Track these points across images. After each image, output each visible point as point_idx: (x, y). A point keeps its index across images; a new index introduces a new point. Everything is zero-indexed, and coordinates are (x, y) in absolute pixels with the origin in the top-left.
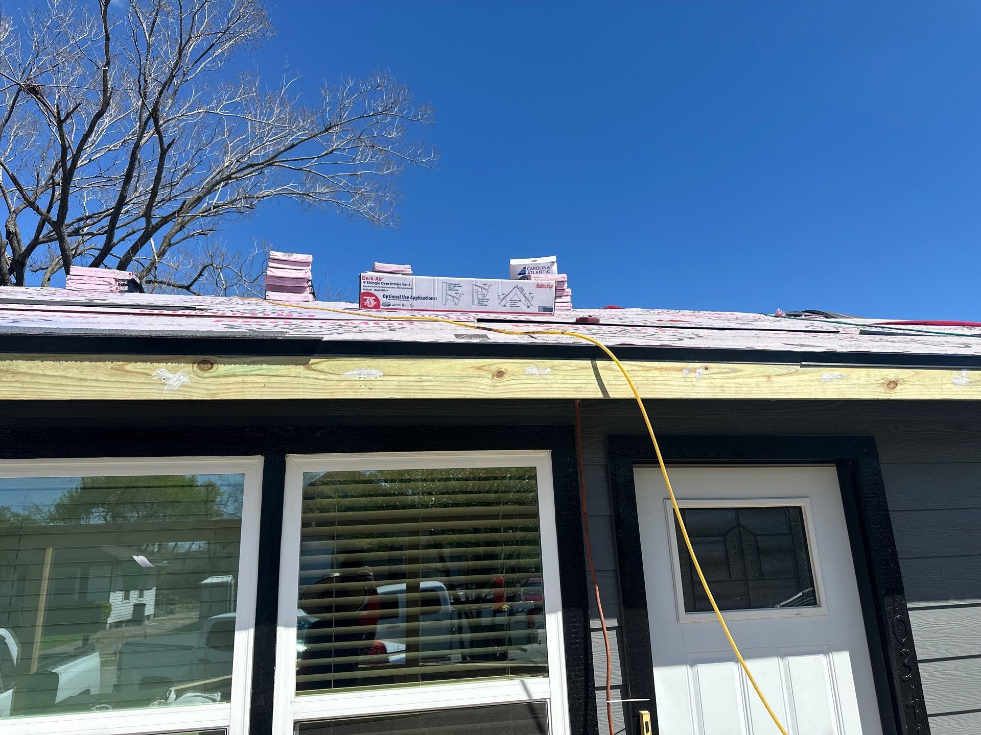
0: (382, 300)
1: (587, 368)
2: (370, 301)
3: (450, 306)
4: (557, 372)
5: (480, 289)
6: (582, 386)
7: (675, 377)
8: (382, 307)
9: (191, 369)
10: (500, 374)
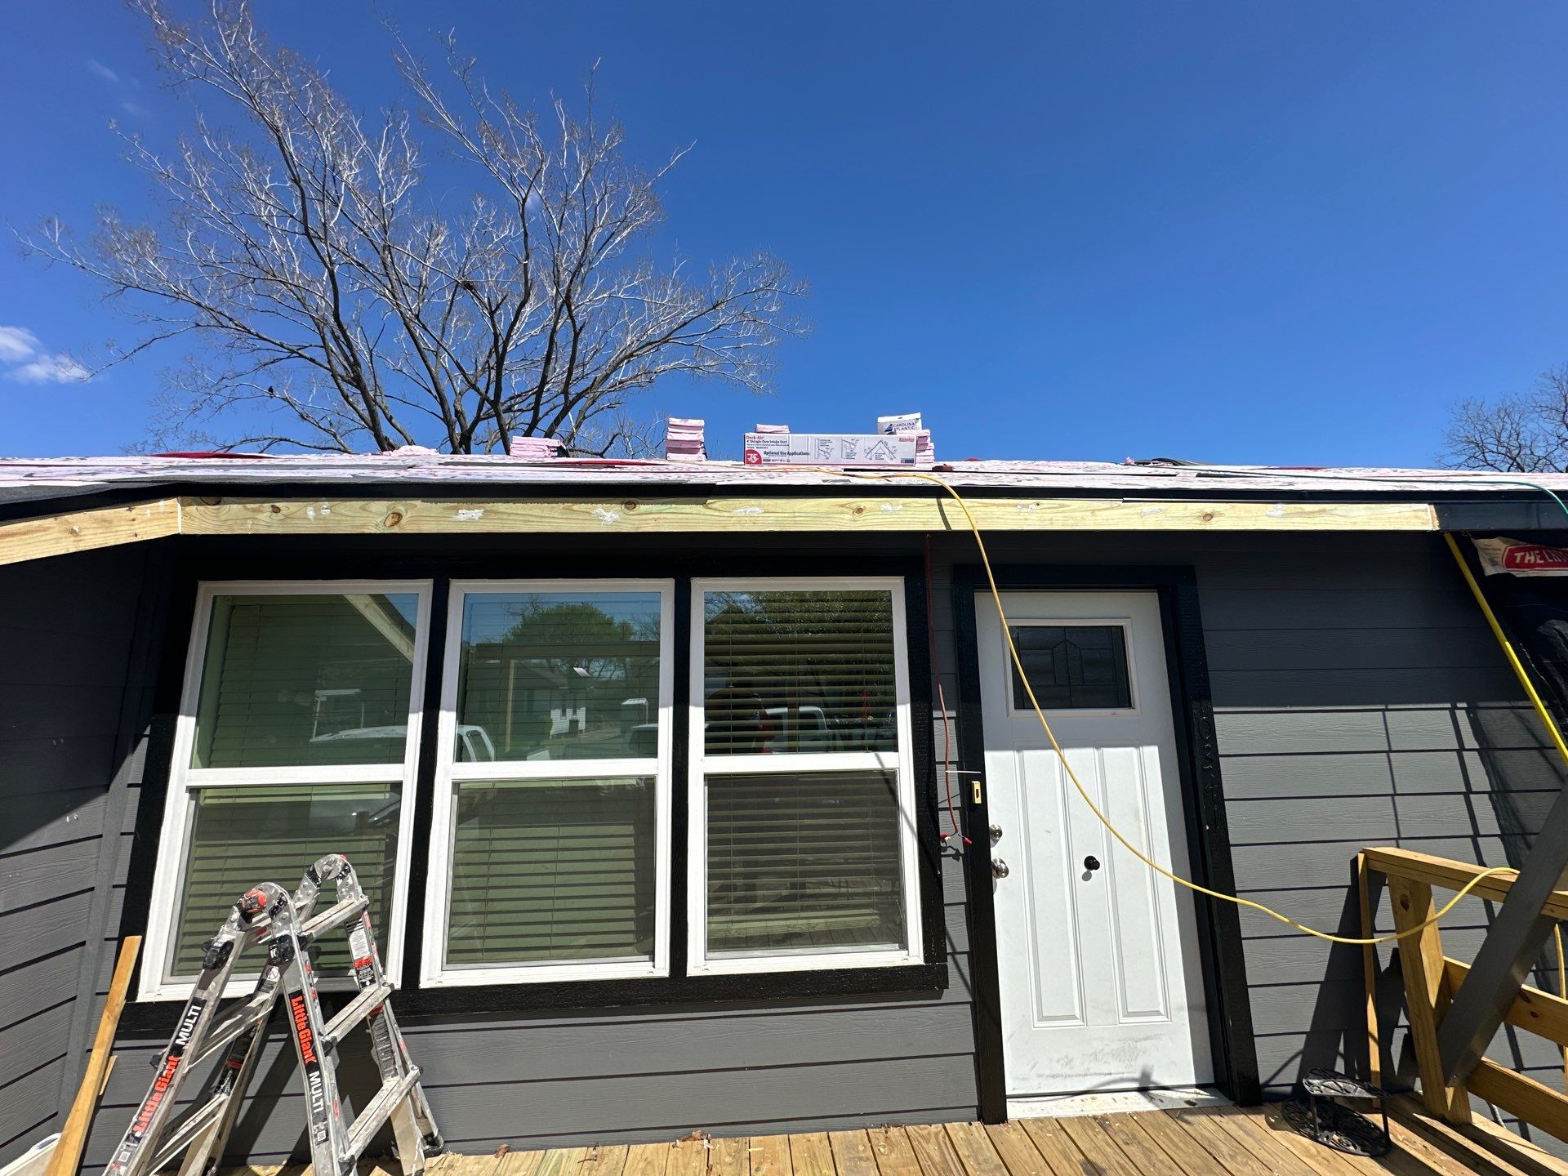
0: (763, 456)
1: (933, 505)
2: (753, 457)
3: (822, 460)
4: (908, 509)
5: (848, 444)
6: (930, 520)
7: (1010, 512)
8: (763, 462)
9: (620, 508)
10: (860, 510)
